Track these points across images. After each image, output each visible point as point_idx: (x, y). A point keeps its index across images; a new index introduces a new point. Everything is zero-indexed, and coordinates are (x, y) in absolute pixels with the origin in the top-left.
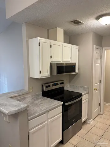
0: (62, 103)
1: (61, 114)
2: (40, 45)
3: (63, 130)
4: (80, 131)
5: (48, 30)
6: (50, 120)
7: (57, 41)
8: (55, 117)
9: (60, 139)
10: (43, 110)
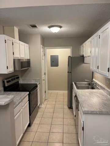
0: (28, 93)
1: (28, 101)
2: (6, 42)
3: (30, 115)
4: (38, 114)
5: (3, 27)
6: (23, 108)
7: (14, 38)
8: (25, 105)
9: (29, 122)
10: (19, 100)
